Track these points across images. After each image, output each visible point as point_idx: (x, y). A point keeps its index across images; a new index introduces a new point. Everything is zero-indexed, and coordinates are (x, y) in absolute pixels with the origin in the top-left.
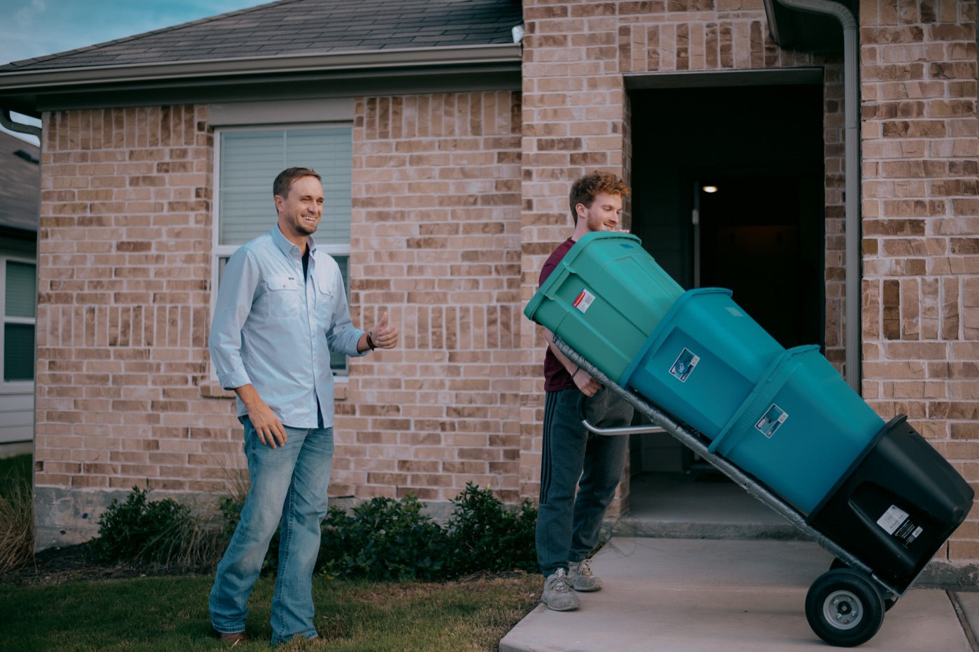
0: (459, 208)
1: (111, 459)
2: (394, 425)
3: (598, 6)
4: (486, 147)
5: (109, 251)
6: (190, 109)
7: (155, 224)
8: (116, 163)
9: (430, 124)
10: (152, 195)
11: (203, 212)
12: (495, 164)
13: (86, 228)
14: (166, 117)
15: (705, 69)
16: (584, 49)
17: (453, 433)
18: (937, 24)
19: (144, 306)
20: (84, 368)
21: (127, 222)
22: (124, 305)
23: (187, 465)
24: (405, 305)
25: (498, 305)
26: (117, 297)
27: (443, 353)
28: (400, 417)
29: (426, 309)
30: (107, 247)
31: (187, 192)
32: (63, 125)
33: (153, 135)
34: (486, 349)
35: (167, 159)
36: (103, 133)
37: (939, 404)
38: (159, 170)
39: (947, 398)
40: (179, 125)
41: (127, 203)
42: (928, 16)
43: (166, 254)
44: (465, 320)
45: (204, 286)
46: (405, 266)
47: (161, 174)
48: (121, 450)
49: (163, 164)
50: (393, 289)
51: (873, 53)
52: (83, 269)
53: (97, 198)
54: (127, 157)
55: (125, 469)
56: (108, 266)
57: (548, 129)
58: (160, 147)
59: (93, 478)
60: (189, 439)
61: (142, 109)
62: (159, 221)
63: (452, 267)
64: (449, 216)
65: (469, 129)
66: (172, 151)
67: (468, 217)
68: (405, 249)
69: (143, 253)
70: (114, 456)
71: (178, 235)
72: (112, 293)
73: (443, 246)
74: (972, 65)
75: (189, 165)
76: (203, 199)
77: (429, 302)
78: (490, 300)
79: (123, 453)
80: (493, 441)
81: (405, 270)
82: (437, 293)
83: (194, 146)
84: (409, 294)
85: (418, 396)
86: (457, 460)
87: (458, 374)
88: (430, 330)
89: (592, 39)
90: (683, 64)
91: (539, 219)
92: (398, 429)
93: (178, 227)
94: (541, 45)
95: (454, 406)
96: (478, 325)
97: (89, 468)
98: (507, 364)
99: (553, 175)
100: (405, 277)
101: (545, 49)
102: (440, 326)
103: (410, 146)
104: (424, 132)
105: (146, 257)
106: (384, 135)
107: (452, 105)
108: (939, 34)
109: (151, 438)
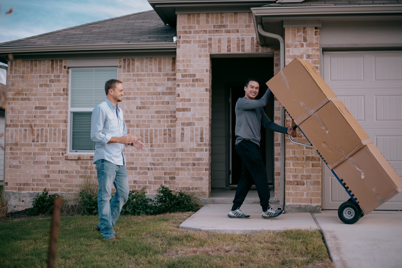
0: (154, 96)
1: (32, 181)
2: (132, 169)
3: (201, 31)
4: (163, 76)
5: (32, 110)
6: (61, 61)
7: (48, 100)
8: (34, 79)
9: (144, 68)
10: (47, 90)
11: (66, 96)
12: (166, 82)
13: (24, 101)
14: (52, 64)
15: (236, 52)
16: (197, 45)
17: (152, 171)
18: (308, 42)
19: (44, 128)
20: (23, 150)
21: (38, 99)
22: (37, 128)
23: (60, 183)
24: (136, 128)
25: (167, 128)
26: (36, 125)
27: (149, 145)
28: (134, 166)
29: (143, 130)
30: (31, 108)
31: (60, 89)
32: (16, 66)
33: (48, 70)
34: (163, 143)
35: (53, 78)
36: (30, 68)
37: (308, 157)
38: (50, 82)
39: (310, 155)
40: (57, 66)
41: (38, 93)
42: (305, 40)
43: (52, 111)
44: (156, 134)
45: (66, 122)
47: (51, 83)
48: (36, 178)
49: (52, 80)
50: (131, 123)
51: (289, 51)
52: (23, 116)
53: (28, 91)
54: (39, 77)
55: (37, 185)
56: (32, 115)
57: (185, 71)
58: (50, 74)
59: (26, 188)
60: (60, 174)
61: (44, 61)
62: (49, 99)
63: (151, 116)
64: (151, 99)
65: (158, 70)
66: (54, 75)
67: (157, 99)
68: (136, 110)
69: (44, 110)
70: (34, 180)
71: (57, 104)
72: (33, 124)
73: (149, 109)
74: (318, 55)
75: (61, 80)
76: (66, 92)
77: (144, 127)
78: (165, 127)
79: (36, 179)
80: (165, 174)
81: (136, 116)
82: (147, 125)
83: (63, 74)
84: (137, 125)
85: (140, 159)
86: (153, 180)
87: (154, 152)
88: (144, 137)
89: (200, 41)
90: (229, 50)
91: (182, 100)
92: (133, 170)
93: (57, 101)
94: (183, 43)
95: (152, 162)
96: (160, 135)
97: (24, 185)
98: (170, 148)
99: (187, 86)
100: (136, 119)
101: (184, 44)
102: (148, 136)
103: (138, 75)
104: (142, 70)
105: (45, 112)
106: (129, 71)
107: (152, 62)
108: (309, 45)
109: (47, 174)
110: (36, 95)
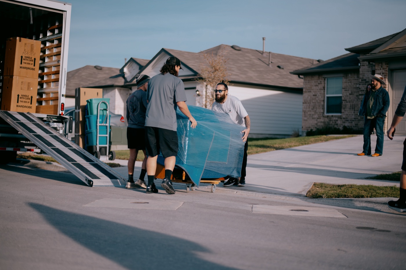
5: (312, 96)
6: (322, 75)
8: (313, 83)
10: (317, 88)
11: (324, 90)
13: (309, 93)
14: (319, 77)
16: (367, 67)
17: (354, 121)
18: (383, 68)
19: (316, 104)
20: (308, 113)
21: (314, 92)
24: (349, 103)
26: (313, 103)
27: (353, 110)
28: (348, 119)
31: (322, 87)
32: (306, 78)
33: (317, 79)
35: (319, 82)
36: (311, 79)
38: (318, 84)
40: (321, 77)
42: (382, 67)
43: (319, 96)
45: (324, 101)
46: (349, 97)
50: (347, 101)
51: (376, 72)
52: (308, 99)
56: (312, 98)
57: (362, 78)
61: (316, 76)
62: (318, 91)
68: (349, 95)
69: (316, 96)
70: (312, 126)
72: (312, 102)
73: (354, 94)
75: (322, 83)
76: (324, 88)
82: (353, 101)
83: (323, 80)
85: (350, 116)
92: (347, 121)
93: (321, 92)
97: (309, 128)
99: (363, 84)
100: (349, 99)
101: (363, 67)
102: (353, 106)
103: (350, 80)
104: (351, 78)
106: (346, 78)
108: (383, 69)
109: (317, 123)
110: (313, 90)
